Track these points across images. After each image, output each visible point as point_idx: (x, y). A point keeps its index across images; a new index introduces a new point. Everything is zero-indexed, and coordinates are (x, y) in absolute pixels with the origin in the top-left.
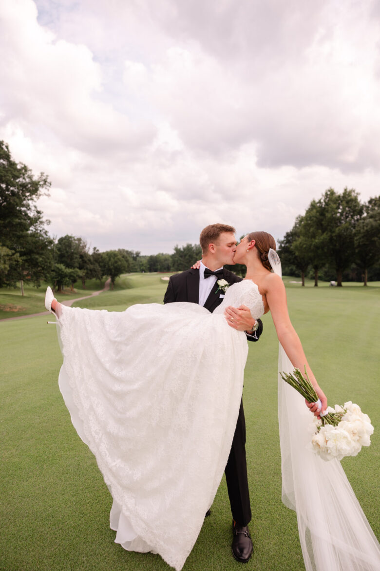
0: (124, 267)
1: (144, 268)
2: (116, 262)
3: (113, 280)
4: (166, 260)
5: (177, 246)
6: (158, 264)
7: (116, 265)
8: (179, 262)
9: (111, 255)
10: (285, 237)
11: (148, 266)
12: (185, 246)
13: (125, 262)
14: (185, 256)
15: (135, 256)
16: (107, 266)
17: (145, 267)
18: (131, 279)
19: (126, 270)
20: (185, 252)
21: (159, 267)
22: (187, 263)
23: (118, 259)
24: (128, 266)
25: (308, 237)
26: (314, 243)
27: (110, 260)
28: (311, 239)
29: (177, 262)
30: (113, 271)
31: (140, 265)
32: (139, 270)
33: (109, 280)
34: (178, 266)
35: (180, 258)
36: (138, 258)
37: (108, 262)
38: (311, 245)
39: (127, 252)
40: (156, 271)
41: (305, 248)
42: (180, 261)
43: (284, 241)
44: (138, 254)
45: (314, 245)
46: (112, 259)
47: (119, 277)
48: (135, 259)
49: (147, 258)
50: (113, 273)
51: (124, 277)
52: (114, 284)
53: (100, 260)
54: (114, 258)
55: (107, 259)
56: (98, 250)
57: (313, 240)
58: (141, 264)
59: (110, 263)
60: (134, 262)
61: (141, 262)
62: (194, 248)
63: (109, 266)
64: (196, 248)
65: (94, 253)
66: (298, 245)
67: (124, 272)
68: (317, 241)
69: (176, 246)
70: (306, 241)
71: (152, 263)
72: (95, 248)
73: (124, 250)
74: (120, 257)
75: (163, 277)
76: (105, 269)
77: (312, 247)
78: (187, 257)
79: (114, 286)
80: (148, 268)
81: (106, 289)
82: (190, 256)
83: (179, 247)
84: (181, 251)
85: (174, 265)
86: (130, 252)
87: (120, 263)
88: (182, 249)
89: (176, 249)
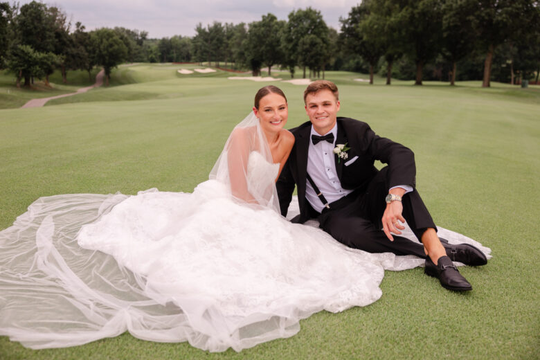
0: (123, 53)
1: (154, 56)
2: (111, 45)
3: (107, 72)
4: (184, 45)
5: (200, 24)
6: (174, 51)
7: (110, 50)
8: (203, 48)
9: (105, 35)
10: (350, 14)
11: (160, 54)
12: (212, 25)
13: (124, 46)
14: (212, 39)
15: (140, 38)
16: (97, 51)
17: (155, 54)
18: (133, 71)
19: (127, 57)
20: (212, 34)
21: (175, 55)
22: (215, 50)
23: (114, 41)
24: (129, 52)
25: (382, 14)
26: (388, 23)
27: (102, 42)
28: (386, 17)
29: (201, 49)
30: (107, 58)
31: (147, 52)
32: (146, 59)
33: (102, 72)
34: (202, 54)
35: (205, 43)
36: (144, 42)
37: (99, 47)
38: (385, 25)
39: (128, 32)
40: (170, 60)
41: (377, 29)
42: (205, 46)
43: (349, 19)
44: (144, 35)
45: (389, 25)
46: (104, 40)
47: (117, 68)
48: (140, 43)
49: (158, 42)
50: (107, 62)
51: (123, 68)
52: (109, 78)
53: (87, 41)
54: (107, 40)
55: (98, 41)
56: (83, 27)
57: (388, 18)
58: (149, 50)
59: (102, 47)
60: (138, 47)
61: (149, 47)
62: (225, 29)
63: (100, 51)
64: (227, 28)
65: (78, 31)
66: (367, 25)
67: (123, 60)
68: (392, 19)
69: (199, 26)
70: (378, 19)
71: (165, 49)
72: (78, 24)
73: (123, 29)
74: (116, 38)
75: (180, 69)
76: (96, 55)
77: (386, 28)
78: (215, 41)
79: (110, 81)
80: (160, 56)
81: (97, 85)
82: (218, 40)
83: (203, 27)
84: (206, 33)
85: (196, 52)
86: (133, 32)
87: (116, 47)
88: (207, 30)
89: (199, 30)
